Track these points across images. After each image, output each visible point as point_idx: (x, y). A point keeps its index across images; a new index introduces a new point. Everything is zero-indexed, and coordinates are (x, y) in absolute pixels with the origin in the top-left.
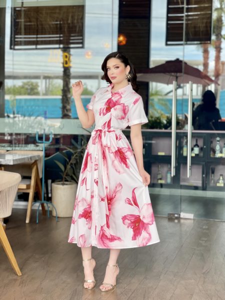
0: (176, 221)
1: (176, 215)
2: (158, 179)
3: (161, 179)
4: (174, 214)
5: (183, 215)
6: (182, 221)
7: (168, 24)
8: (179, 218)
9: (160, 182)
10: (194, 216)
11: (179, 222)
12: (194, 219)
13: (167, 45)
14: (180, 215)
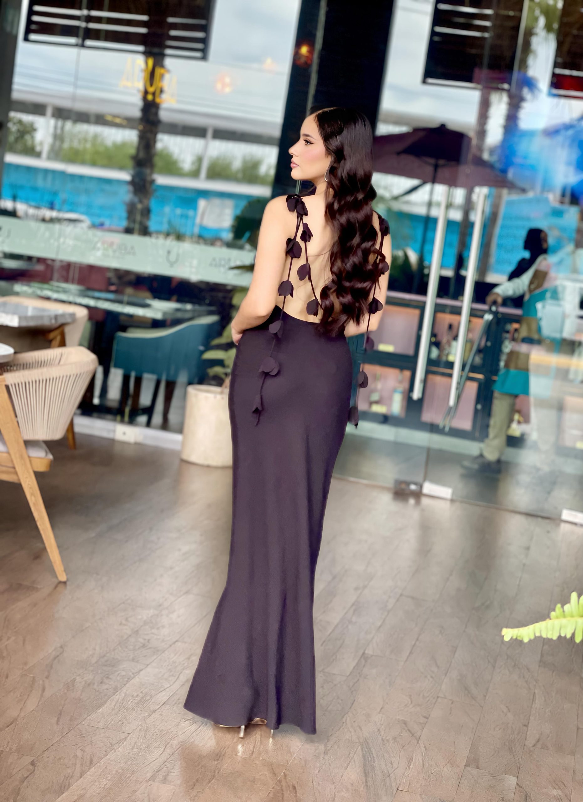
0: (412, 501)
1: (413, 487)
2: (370, 404)
3: (377, 403)
5: (428, 488)
6: (425, 501)
8: (418, 495)
9: (375, 408)
10: (453, 494)
11: (418, 502)
12: (452, 501)
14: (421, 487)
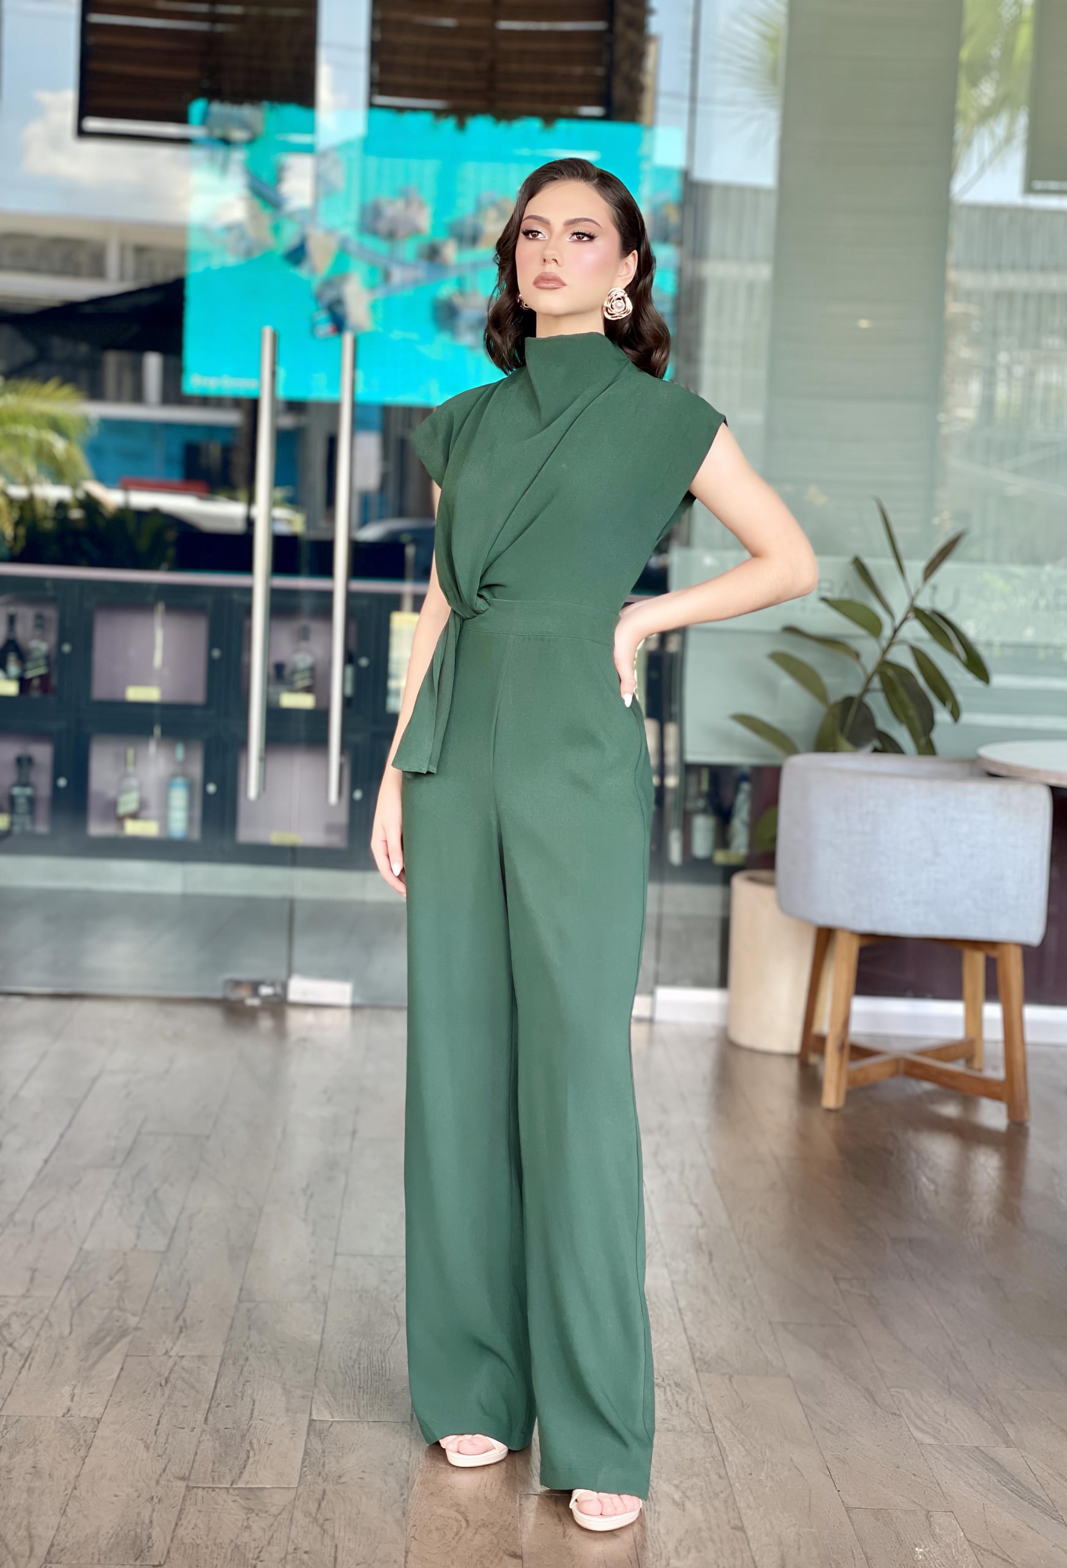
0: (266, 1024)
1: (265, 991)
2: (120, 820)
3: (134, 816)
4: (255, 987)
5: (299, 989)
6: (296, 1017)
7: (86, 29)
8: (279, 1006)
9: (133, 828)
10: (355, 992)
11: (281, 1023)
12: (354, 1007)
13: (82, 133)
14: (285, 987)
